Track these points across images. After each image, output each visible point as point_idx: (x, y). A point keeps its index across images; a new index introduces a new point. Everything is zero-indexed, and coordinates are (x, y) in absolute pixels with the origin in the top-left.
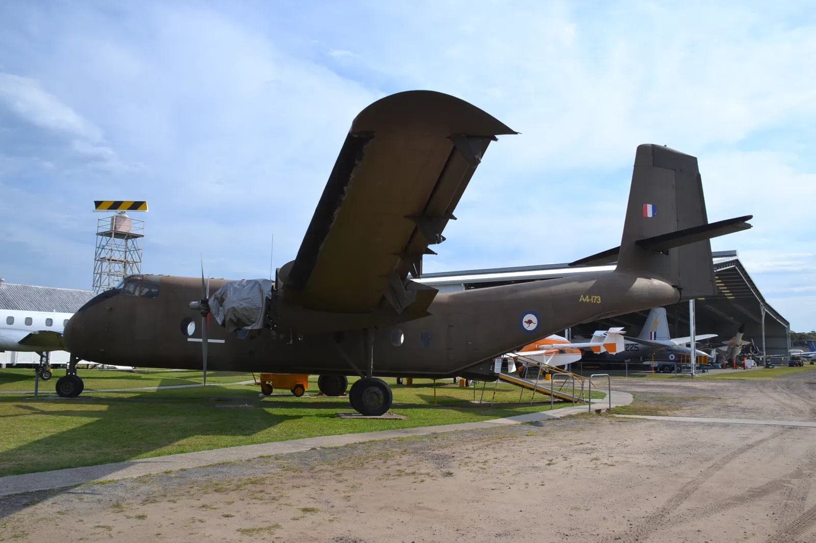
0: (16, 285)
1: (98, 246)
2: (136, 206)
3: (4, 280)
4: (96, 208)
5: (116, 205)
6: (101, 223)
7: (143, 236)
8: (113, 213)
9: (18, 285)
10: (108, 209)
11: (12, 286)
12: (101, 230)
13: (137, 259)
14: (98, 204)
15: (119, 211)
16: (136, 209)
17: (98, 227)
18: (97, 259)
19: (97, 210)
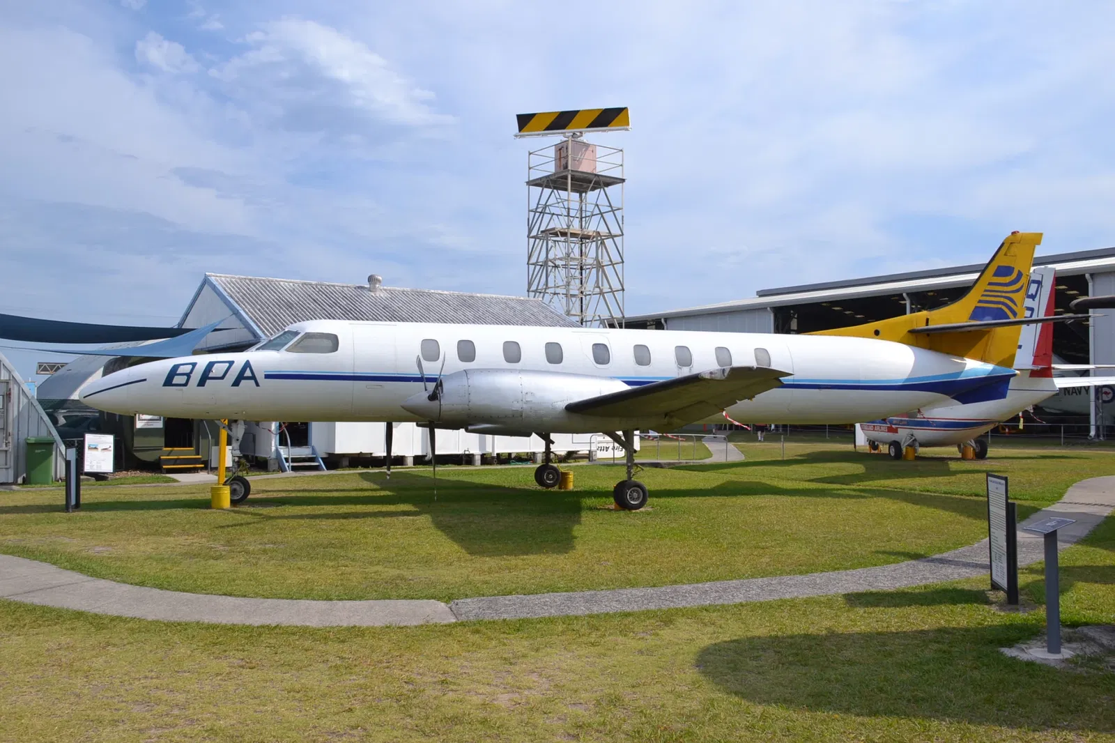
0: (402, 289)
1: (533, 206)
2: (608, 118)
3: (380, 278)
4: (520, 130)
5: (562, 121)
6: (535, 160)
7: (623, 180)
8: (557, 138)
9: (405, 289)
10: (547, 129)
11: (394, 291)
12: (536, 175)
13: (615, 230)
14: (524, 121)
15: (568, 132)
16: (606, 125)
17: (530, 168)
18: (534, 233)
19: (522, 133)
